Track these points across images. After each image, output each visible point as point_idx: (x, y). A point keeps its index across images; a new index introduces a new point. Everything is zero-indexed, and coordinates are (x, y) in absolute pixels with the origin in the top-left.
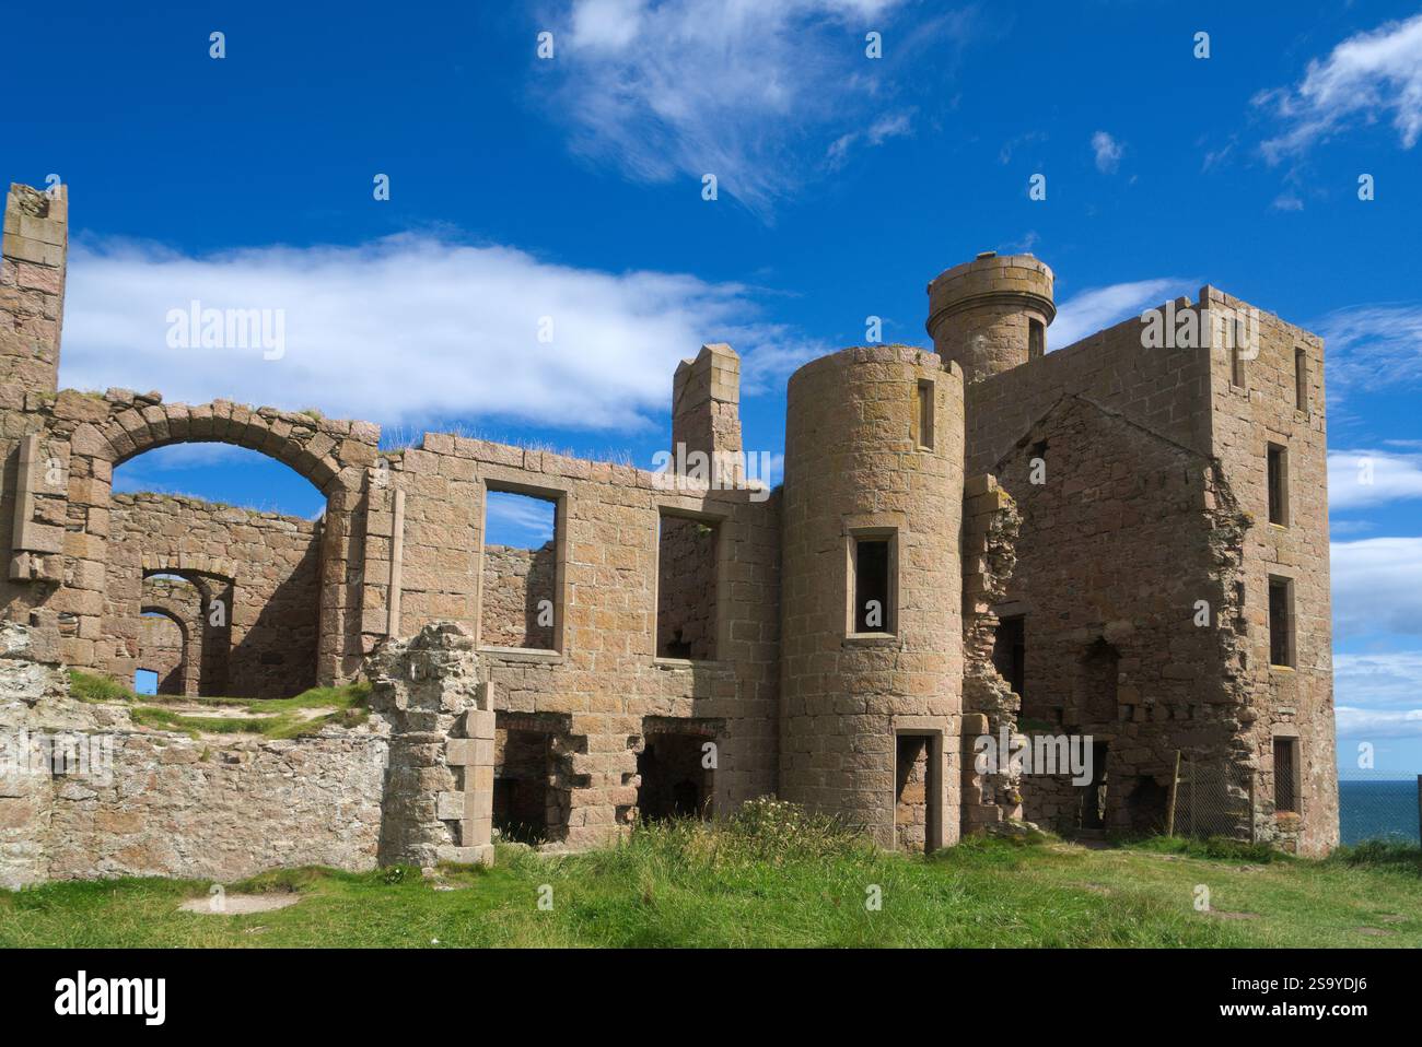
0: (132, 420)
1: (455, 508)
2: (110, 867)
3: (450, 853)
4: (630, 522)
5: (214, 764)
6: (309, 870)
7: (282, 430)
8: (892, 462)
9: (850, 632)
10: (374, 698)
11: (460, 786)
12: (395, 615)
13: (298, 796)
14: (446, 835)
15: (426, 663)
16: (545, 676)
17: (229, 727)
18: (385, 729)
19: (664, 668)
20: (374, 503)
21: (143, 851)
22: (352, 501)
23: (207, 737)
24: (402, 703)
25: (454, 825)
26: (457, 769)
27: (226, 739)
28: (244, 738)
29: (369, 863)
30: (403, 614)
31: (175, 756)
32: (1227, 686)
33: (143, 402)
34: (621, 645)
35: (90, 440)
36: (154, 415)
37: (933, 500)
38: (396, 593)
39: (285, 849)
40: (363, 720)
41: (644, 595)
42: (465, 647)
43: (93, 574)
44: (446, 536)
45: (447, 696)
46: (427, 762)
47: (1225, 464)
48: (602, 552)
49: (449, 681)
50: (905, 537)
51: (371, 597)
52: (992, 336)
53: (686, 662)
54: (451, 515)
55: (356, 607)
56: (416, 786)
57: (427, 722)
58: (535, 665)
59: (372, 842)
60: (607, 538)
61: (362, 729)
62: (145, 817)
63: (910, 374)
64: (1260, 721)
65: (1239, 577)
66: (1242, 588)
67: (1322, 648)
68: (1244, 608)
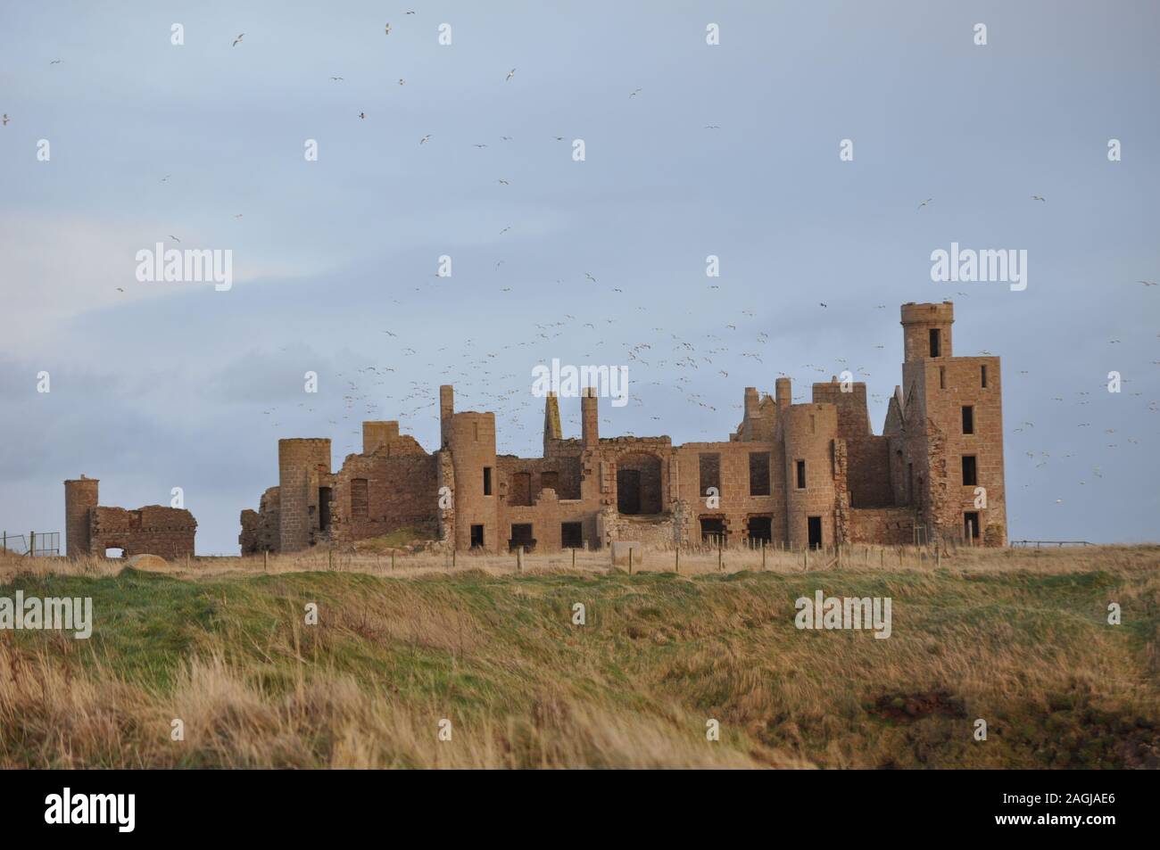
0: (620, 454)
1: (691, 462)
4: (739, 458)
5: (644, 530)
7: (649, 450)
8: (802, 440)
9: (795, 488)
10: (671, 516)
12: (678, 492)
13: (658, 536)
15: (680, 507)
17: (646, 523)
18: (674, 522)
19: (752, 499)
20: (671, 465)
22: (666, 464)
23: (642, 525)
24: (676, 516)
26: (686, 530)
28: (648, 525)
30: (680, 492)
32: (931, 496)
34: (739, 493)
35: (612, 460)
36: (624, 452)
37: (815, 449)
38: (678, 487)
40: (669, 520)
44: (689, 470)
45: (684, 515)
46: (681, 529)
47: (933, 419)
48: (732, 468)
50: (807, 461)
51: (672, 489)
52: (914, 338)
53: (759, 497)
54: (690, 465)
55: (669, 491)
56: (679, 533)
57: (681, 520)
60: (733, 464)
61: (669, 525)
63: (807, 413)
64: (955, 507)
65: (943, 457)
66: (944, 461)
67: (997, 477)
68: (945, 469)
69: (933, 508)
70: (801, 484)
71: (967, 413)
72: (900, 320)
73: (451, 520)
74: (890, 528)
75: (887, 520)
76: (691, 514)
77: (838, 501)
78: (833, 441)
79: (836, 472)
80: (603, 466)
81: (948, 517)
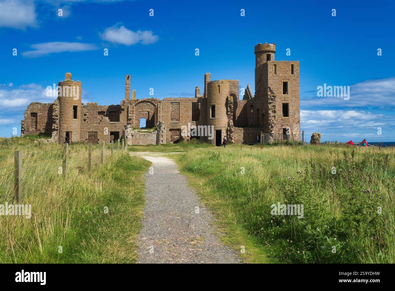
0: (137, 102)
1: (167, 106)
2: (136, 144)
3: (162, 143)
4: (188, 105)
5: (143, 135)
6: (151, 145)
7: (150, 101)
8: (214, 96)
9: (211, 118)
10: (156, 129)
11: (162, 137)
12: (161, 119)
13: (150, 138)
14: (161, 142)
15: (160, 126)
16: (178, 125)
17: (145, 132)
18: (157, 132)
19: (193, 122)
20: (158, 107)
21: (138, 143)
22: (156, 107)
23: (143, 133)
24: (158, 129)
25: (162, 140)
26: (162, 135)
27: (145, 133)
28: (146, 133)
29: (155, 144)
30: (162, 119)
31: (140, 135)
32: (269, 121)
33: (138, 100)
34: (187, 120)
35: (133, 105)
36: (139, 101)
37: (220, 100)
38: (161, 117)
39: (149, 143)
40: (155, 131)
41: (190, 113)
42: (163, 124)
43: (134, 118)
44: (166, 110)
45: (161, 129)
46: (160, 135)
47: (271, 87)
48: (184, 109)
49: (162, 127)
50: (216, 106)
51: (158, 117)
52: (260, 58)
53: (195, 121)
54: (167, 107)
55: (157, 119)
56: (159, 137)
57: (160, 131)
58: (176, 123)
59: (156, 142)
60: (185, 107)
61: (155, 132)
62: (138, 140)
63: (217, 85)
64: (279, 126)
65: (274, 104)
66: (275, 106)
67: (297, 113)
68: (275, 109)
69: (270, 127)
70: (213, 115)
71: (285, 85)
72: (254, 52)
73: (57, 130)
74: (250, 135)
75: (248, 132)
76: (164, 128)
77: (229, 124)
78: (228, 97)
79: (229, 110)
80: (129, 107)
81: (276, 131)
